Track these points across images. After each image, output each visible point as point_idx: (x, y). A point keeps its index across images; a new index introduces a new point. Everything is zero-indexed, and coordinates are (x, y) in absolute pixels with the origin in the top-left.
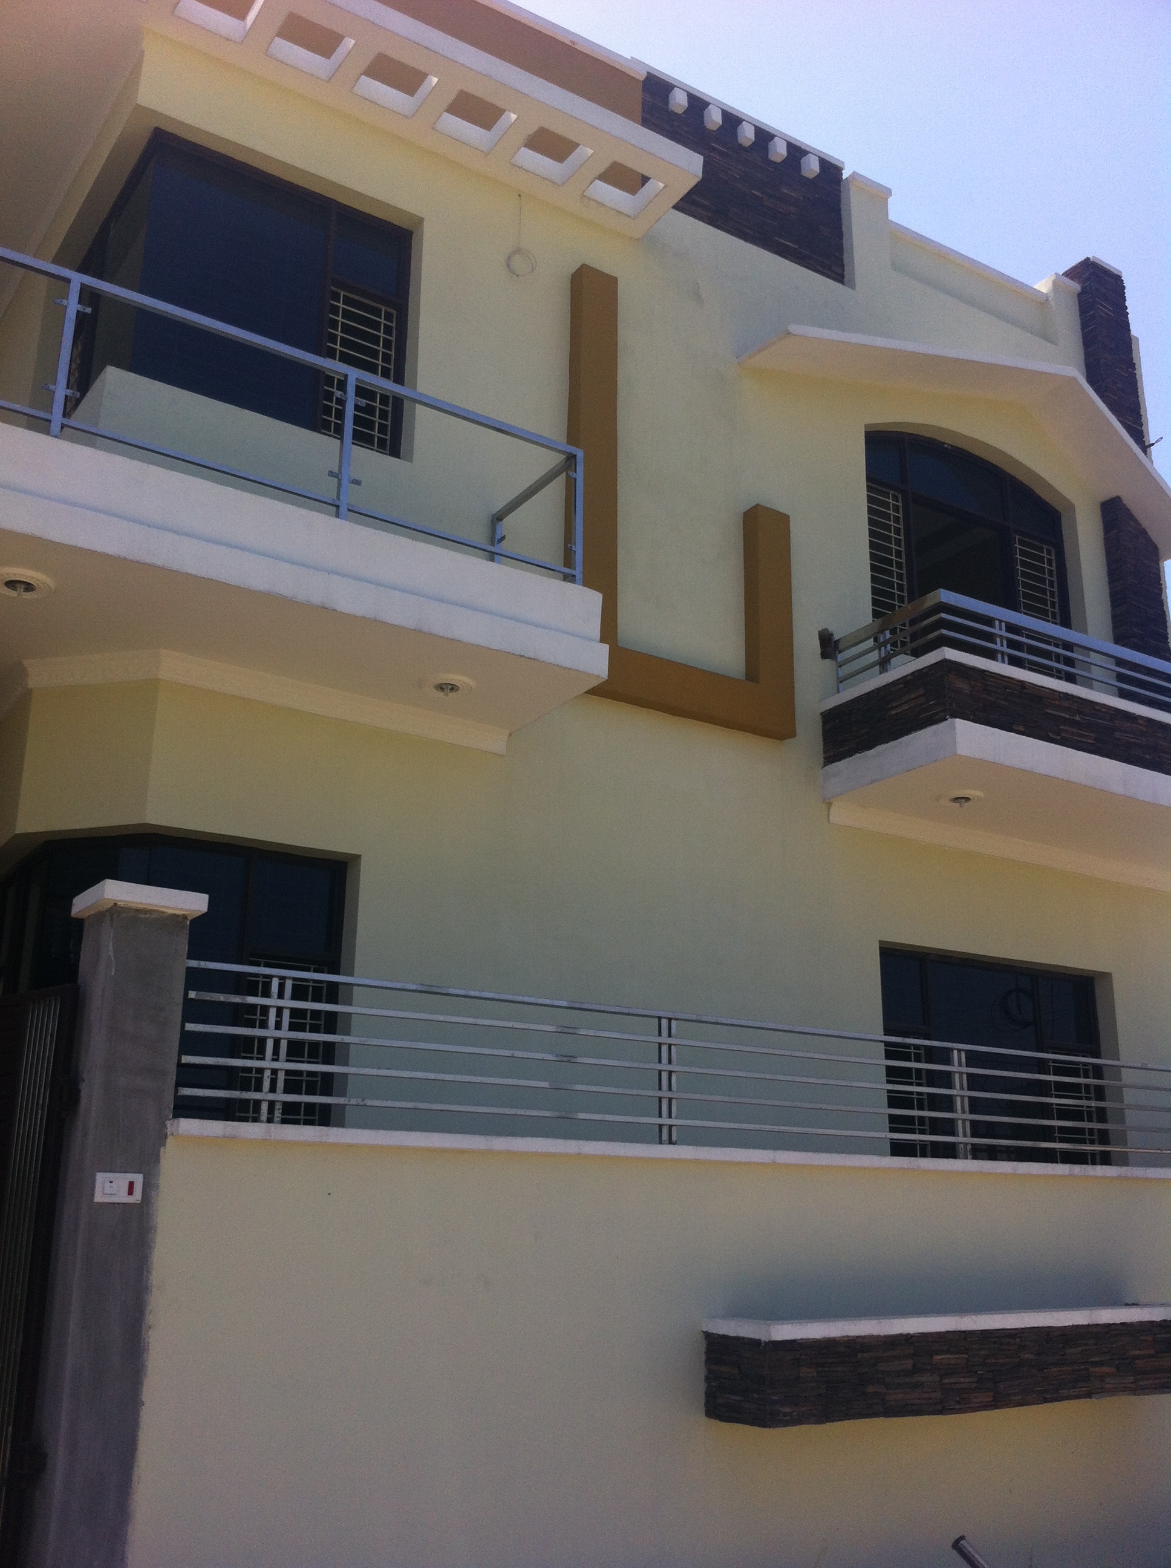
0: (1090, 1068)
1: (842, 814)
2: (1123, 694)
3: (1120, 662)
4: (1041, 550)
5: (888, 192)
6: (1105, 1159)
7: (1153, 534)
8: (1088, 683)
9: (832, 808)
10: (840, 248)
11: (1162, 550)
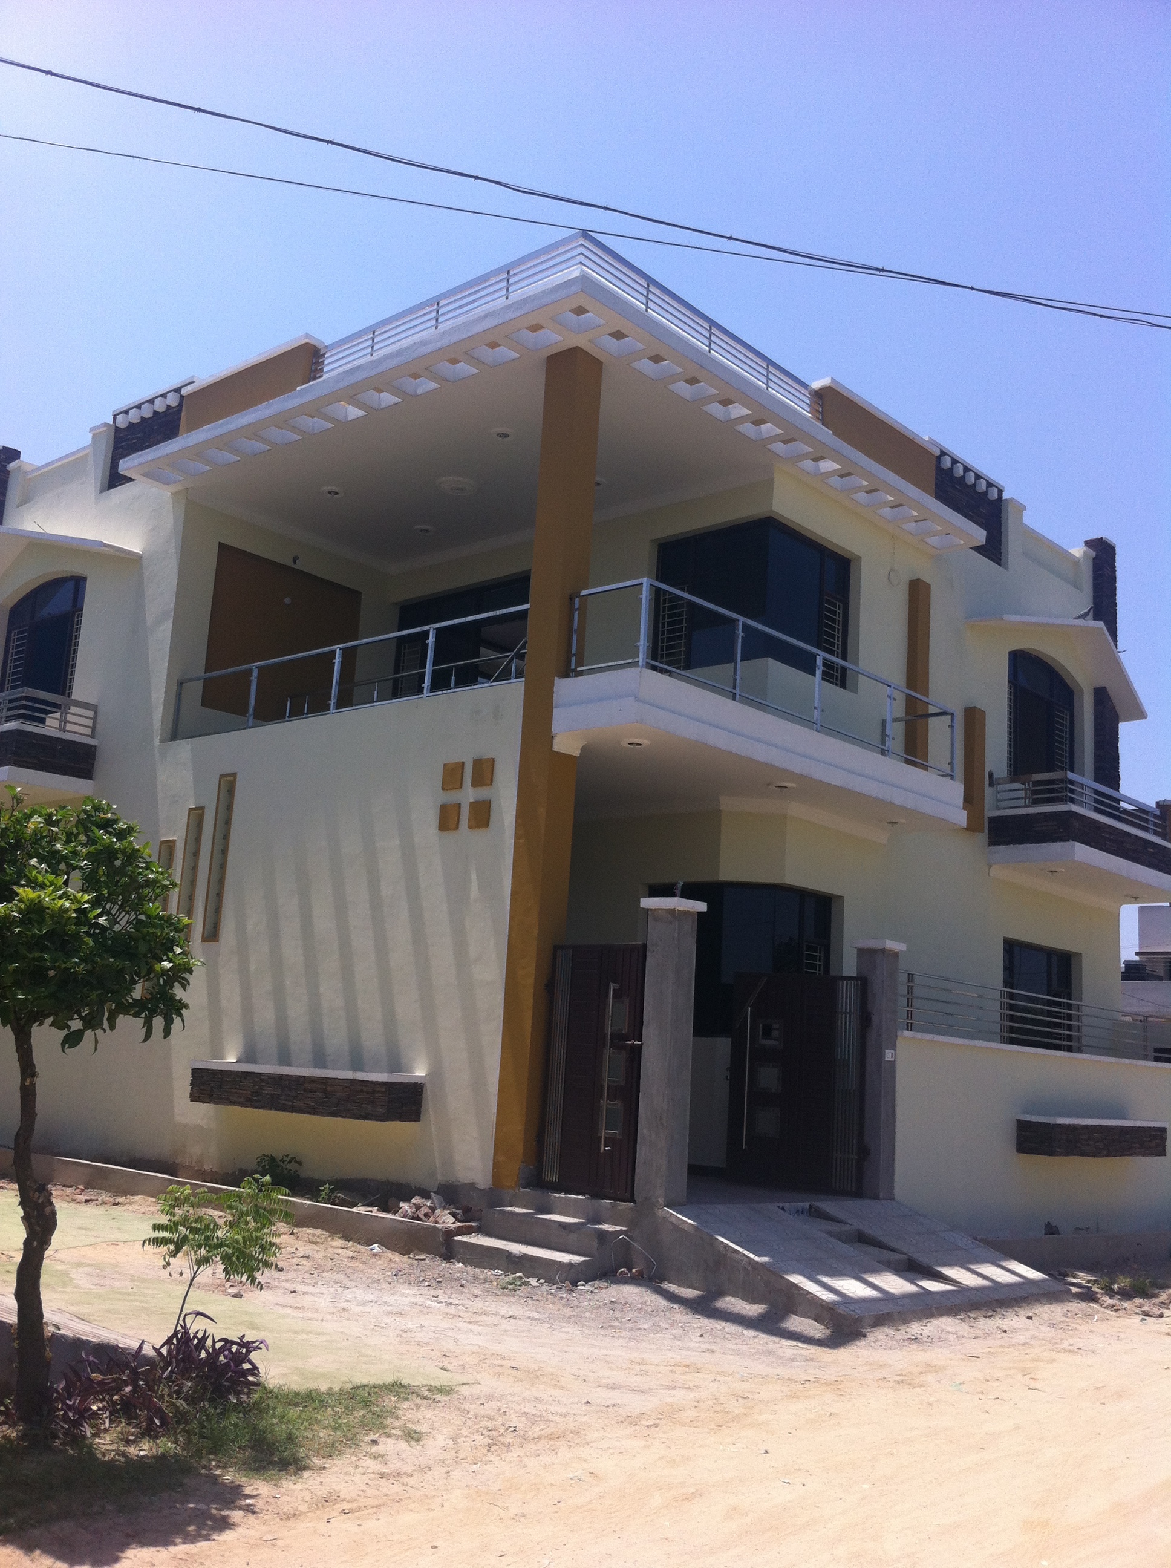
0: (1065, 1015)
1: (996, 871)
2: (1097, 810)
3: (1097, 792)
4: (1063, 713)
5: (1024, 508)
6: (1070, 1049)
7: (1118, 709)
8: (1081, 804)
9: (992, 869)
10: (1000, 542)
11: (1121, 717)
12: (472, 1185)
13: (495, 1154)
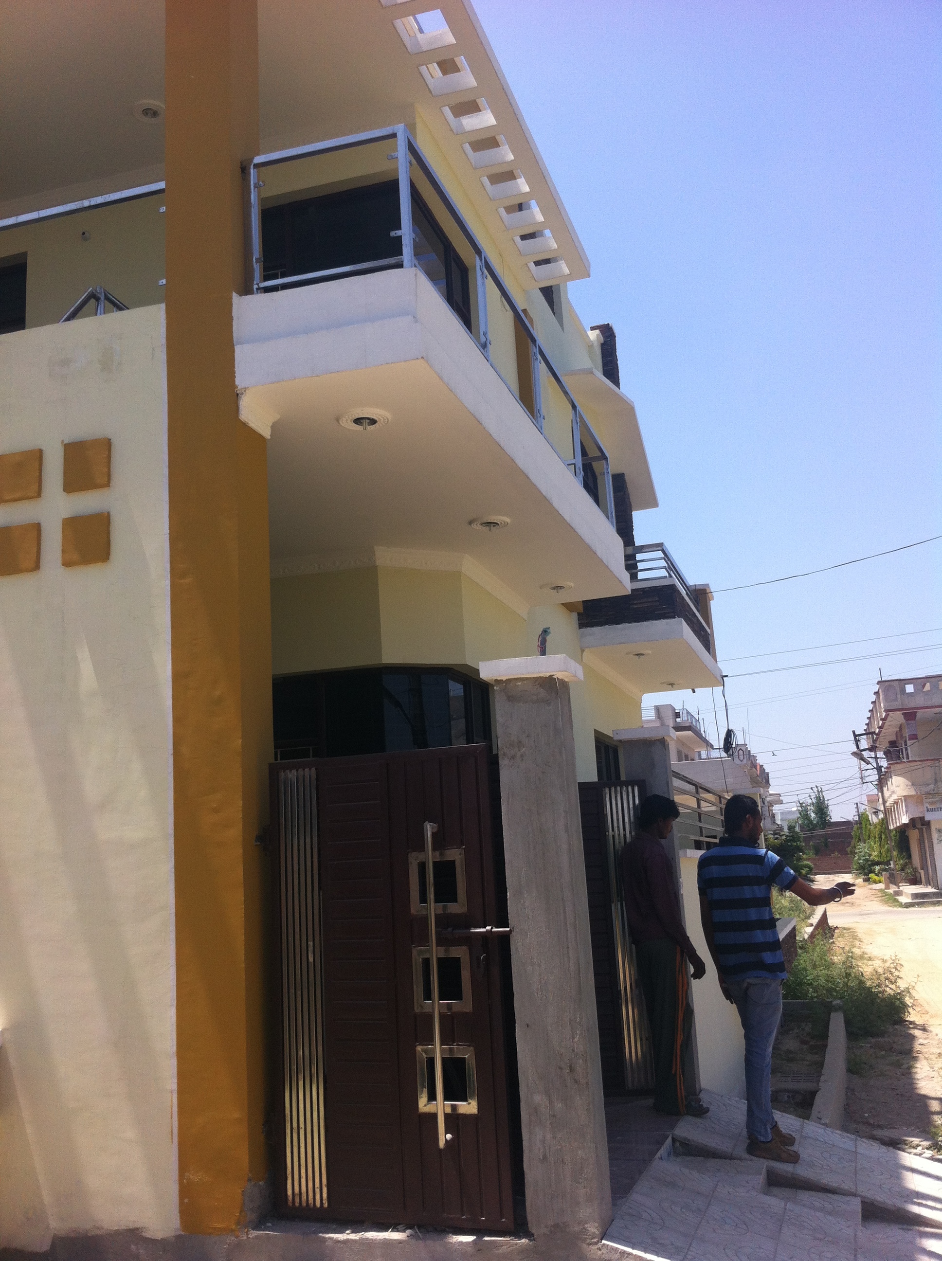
7: (632, 497)
11: (631, 505)
12: (134, 1234)
13: (183, 1167)
